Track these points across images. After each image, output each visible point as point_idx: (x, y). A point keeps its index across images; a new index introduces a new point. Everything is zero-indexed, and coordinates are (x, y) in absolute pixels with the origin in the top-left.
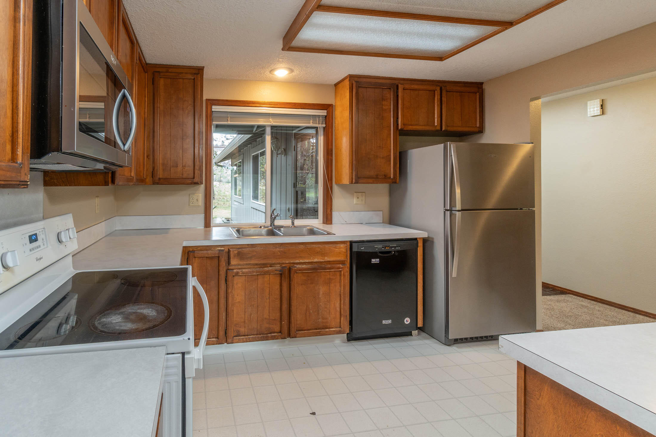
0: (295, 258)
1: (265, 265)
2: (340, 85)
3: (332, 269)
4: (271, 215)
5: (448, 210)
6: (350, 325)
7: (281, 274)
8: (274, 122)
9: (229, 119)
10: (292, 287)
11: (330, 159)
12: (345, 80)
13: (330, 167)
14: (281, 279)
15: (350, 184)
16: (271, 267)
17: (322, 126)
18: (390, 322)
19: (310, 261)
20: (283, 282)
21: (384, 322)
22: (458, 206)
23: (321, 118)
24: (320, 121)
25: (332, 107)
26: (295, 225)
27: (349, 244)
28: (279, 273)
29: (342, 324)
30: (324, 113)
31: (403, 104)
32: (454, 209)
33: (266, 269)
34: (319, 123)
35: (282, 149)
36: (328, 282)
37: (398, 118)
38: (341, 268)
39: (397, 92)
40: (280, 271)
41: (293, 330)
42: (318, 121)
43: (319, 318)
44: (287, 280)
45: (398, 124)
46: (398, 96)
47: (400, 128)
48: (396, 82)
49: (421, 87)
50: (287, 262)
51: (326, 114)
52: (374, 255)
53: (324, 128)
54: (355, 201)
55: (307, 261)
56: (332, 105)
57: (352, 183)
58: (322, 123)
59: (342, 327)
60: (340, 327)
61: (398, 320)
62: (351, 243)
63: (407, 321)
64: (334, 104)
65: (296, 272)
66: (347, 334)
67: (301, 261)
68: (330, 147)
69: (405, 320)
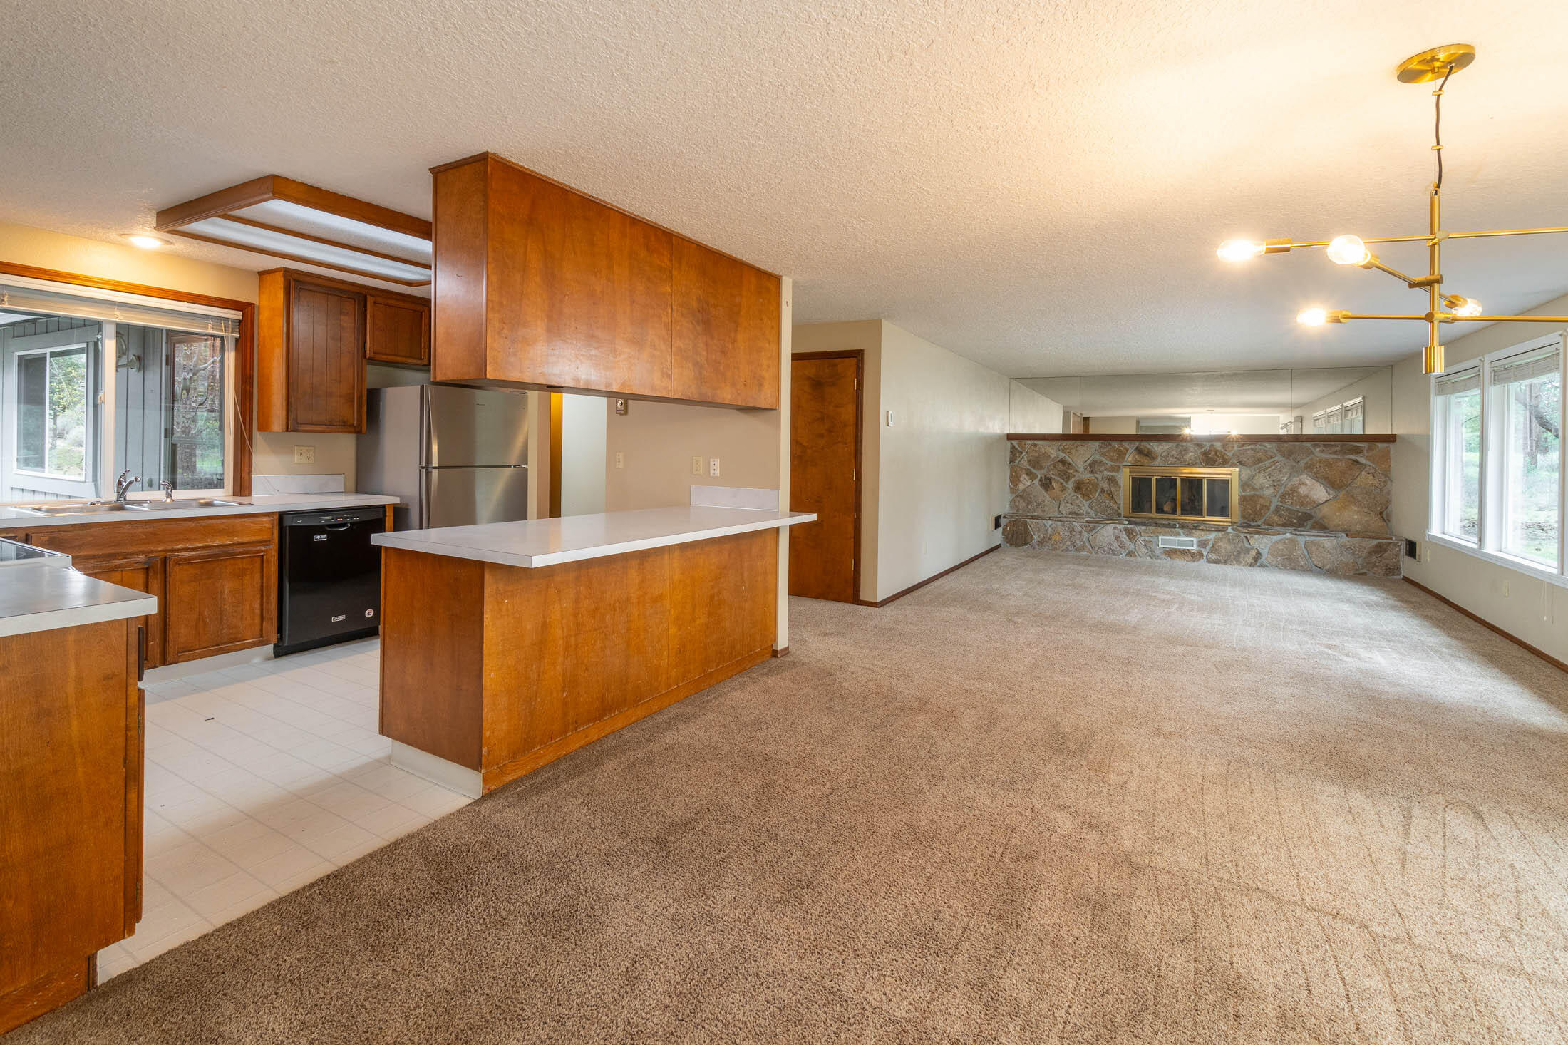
0: (178, 541)
1: (113, 556)
2: (268, 277)
3: (247, 553)
4: (120, 483)
5: (422, 468)
6: (278, 633)
7: (147, 569)
8: (125, 317)
9: (6, 299)
10: (170, 587)
11: (248, 393)
12: (277, 273)
13: (248, 404)
14: (147, 578)
15: (283, 431)
16: (125, 558)
17: (231, 336)
18: (342, 618)
19: (206, 544)
20: (150, 580)
21: (334, 619)
22: (435, 463)
23: (230, 323)
24: (228, 327)
25: (254, 307)
26: (173, 498)
27: (276, 517)
28: (143, 567)
29: (264, 632)
30: (238, 315)
31: (374, 323)
32: (430, 466)
33: (116, 562)
34: (225, 330)
35: (131, 357)
36: (240, 575)
37: (365, 342)
38: (264, 551)
39: (365, 306)
40: (145, 563)
41: (171, 649)
42: (225, 327)
43: (223, 629)
44: (159, 576)
45: (366, 351)
46: (366, 310)
47: (368, 356)
48: (364, 292)
49: (401, 304)
50: (160, 549)
51: (241, 318)
52: (320, 529)
53: (237, 340)
54: (297, 458)
55: (201, 545)
56: (254, 304)
57: (287, 430)
58: (232, 332)
59: (264, 635)
60: (262, 637)
61: (356, 615)
62: (281, 515)
63: (369, 614)
64: (257, 304)
65: (177, 563)
66: (275, 644)
67: (188, 545)
68: (248, 372)
69: (366, 613)
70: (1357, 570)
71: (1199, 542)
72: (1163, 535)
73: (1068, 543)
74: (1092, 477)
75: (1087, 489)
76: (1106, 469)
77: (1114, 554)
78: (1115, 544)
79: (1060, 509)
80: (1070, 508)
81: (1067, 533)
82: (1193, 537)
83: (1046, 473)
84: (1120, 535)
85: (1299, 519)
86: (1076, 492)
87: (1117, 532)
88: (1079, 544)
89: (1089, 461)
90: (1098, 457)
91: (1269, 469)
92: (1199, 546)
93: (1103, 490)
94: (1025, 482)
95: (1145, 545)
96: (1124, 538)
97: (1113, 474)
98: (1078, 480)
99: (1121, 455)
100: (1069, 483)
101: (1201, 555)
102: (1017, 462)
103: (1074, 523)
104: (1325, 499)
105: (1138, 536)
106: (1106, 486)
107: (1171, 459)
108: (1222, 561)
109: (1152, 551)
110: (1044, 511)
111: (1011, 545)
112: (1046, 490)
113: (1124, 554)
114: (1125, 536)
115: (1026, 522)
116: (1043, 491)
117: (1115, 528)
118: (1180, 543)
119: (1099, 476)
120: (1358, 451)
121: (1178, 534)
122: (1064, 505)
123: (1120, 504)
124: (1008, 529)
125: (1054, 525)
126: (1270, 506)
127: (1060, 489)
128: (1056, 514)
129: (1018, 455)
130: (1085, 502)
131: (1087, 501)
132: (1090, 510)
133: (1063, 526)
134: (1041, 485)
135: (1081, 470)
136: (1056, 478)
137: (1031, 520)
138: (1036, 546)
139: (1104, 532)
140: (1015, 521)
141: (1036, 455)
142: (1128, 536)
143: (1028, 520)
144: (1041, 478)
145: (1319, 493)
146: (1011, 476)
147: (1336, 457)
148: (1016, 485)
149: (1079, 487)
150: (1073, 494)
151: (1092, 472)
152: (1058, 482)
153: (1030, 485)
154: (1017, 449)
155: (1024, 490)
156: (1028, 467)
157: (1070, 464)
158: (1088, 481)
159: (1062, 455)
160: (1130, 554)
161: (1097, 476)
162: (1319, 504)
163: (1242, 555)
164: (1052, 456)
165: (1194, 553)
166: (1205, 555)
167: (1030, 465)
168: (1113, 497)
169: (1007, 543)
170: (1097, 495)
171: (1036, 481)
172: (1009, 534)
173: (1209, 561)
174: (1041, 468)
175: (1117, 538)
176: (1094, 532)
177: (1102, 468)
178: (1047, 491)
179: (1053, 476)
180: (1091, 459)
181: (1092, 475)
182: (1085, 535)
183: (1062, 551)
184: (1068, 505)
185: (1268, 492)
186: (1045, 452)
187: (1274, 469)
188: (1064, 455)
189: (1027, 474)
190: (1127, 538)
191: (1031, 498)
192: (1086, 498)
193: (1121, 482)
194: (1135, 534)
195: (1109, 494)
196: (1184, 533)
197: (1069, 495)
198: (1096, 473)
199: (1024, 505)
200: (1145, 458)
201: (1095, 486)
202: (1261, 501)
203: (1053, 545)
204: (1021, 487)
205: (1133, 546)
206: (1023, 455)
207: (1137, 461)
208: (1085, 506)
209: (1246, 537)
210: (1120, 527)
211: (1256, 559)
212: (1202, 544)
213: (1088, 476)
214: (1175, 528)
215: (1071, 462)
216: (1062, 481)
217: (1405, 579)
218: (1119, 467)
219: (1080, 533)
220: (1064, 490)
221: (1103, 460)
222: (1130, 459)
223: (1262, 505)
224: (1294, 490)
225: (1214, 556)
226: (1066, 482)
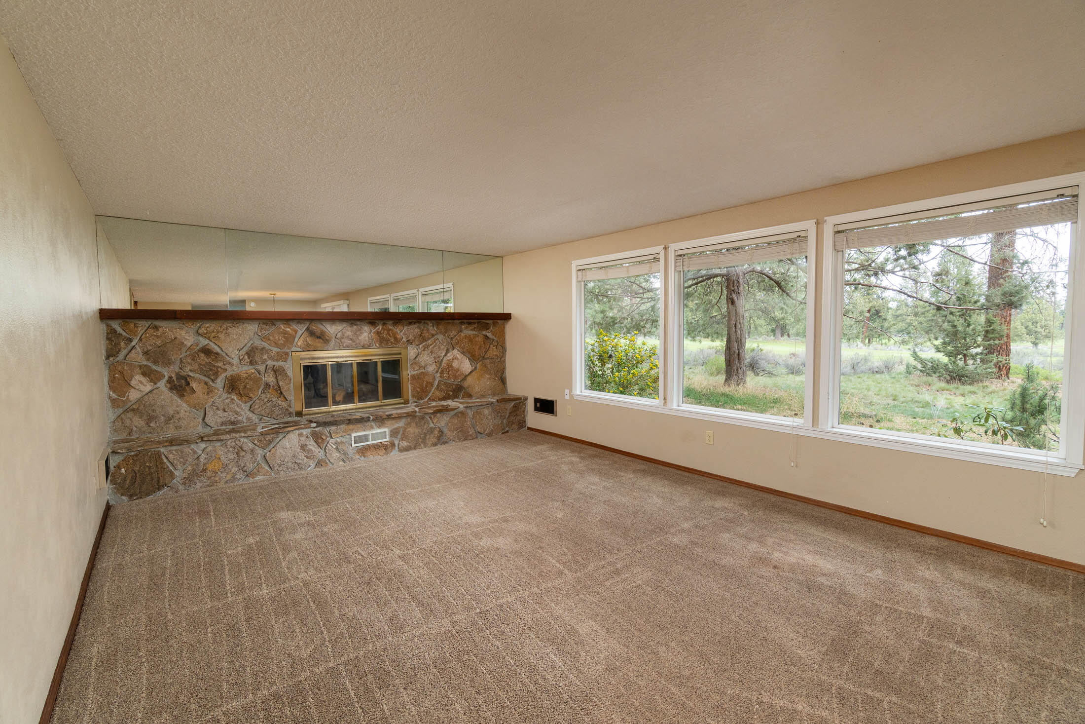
70: (503, 429)
71: (391, 431)
72: (356, 432)
73: (235, 469)
74: (251, 370)
75: (245, 387)
76: (271, 358)
77: (301, 469)
78: (302, 456)
79: (207, 420)
80: (221, 416)
81: (231, 456)
82: (386, 427)
83: (177, 370)
84: (308, 443)
85: (453, 391)
86: (230, 393)
87: (303, 439)
88: (250, 467)
89: (245, 349)
90: (258, 343)
91: (431, 347)
92: (391, 436)
93: (267, 385)
94: (140, 386)
95: (337, 449)
96: (312, 445)
97: (281, 363)
98: (231, 376)
99: (289, 339)
100: (219, 380)
101: (393, 445)
102: (121, 357)
103: (242, 440)
104: (470, 371)
105: (328, 439)
106: (270, 379)
107: (347, 341)
108: (413, 447)
109: (345, 454)
110: (178, 428)
111: (131, 496)
112: (181, 396)
113: (313, 466)
114: (313, 443)
115: (158, 455)
116: (176, 398)
117: (300, 435)
118: (375, 436)
119: (262, 368)
120: (487, 327)
121: (372, 428)
122: (212, 413)
123: (290, 401)
124: (123, 471)
125: (210, 449)
126: (433, 382)
127: (206, 391)
128: (200, 429)
129: (122, 344)
130: (243, 405)
131: (245, 403)
132: (251, 415)
133: (225, 445)
134: (171, 389)
135: (235, 361)
136: (197, 376)
137: (170, 448)
138: (181, 487)
139: (286, 443)
140: (136, 455)
141: (159, 343)
142: (316, 442)
143: (162, 450)
144: (170, 377)
145: (466, 366)
146: (112, 380)
147: (475, 333)
148: (122, 394)
149: (233, 385)
150: (225, 395)
151: (251, 363)
152: (199, 381)
153: (150, 392)
154: (120, 335)
155: (139, 400)
156: (145, 363)
157: (217, 354)
158: (245, 375)
159: (204, 342)
160: (319, 464)
161: (259, 367)
162: (466, 376)
163: (428, 437)
164: (189, 344)
165: (387, 445)
166: (396, 445)
167: (148, 360)
168: (281, 393)
169: (122, 495)
170: (260, 393)
171: (162, 384)
172: (125, 480)
173: (401, 450)
174: (168, 363)
175: (303, 447)
176: (272, 446)
177: (265, 357)
178: (184, 396)
179: (190, 374)
180: (249, 345)
181: (251, 367)
182: (260, 452)
183: (226, 482)
184: (220, 412)
185: (431, 369)
186: (176, 338)
187: (435, 346)
188: (207, 342)
189: (144, 374)
190: (315, 444)
191: (153, 410)
192: (244, 399)
193: (290, 373)
194: (324, 437)
195: (276, 390)
196: (376, 425)
197: (220, 397)
198: (257, 363)
199: (142, 423)
200: (317, 340)
201: (257, 381)
202: (426, 378)
203: (209, 478)
204: (134, 395)
205: (322, 452)
206: (133, 343)
207: (308, 345)
208: (243, 412)
209: (430, 418)
210: (306, 432)
211: (439, 438)
212: (394, 433)
213: (245, 368)
214: (369, 420)
215: (218, 350)
216: (206, 379)
217: (529, 429)
218: (287, 354)
219: (252, 451)
220: (212, 391)
221: (265, 344)
222: (299, 344)
223: (427, 382)
224: (450, 366)
225: (405, 444)
226: (213, 381)
